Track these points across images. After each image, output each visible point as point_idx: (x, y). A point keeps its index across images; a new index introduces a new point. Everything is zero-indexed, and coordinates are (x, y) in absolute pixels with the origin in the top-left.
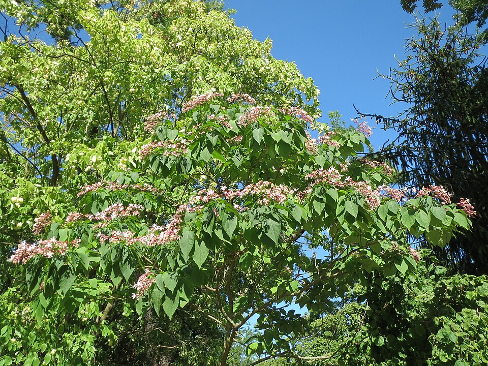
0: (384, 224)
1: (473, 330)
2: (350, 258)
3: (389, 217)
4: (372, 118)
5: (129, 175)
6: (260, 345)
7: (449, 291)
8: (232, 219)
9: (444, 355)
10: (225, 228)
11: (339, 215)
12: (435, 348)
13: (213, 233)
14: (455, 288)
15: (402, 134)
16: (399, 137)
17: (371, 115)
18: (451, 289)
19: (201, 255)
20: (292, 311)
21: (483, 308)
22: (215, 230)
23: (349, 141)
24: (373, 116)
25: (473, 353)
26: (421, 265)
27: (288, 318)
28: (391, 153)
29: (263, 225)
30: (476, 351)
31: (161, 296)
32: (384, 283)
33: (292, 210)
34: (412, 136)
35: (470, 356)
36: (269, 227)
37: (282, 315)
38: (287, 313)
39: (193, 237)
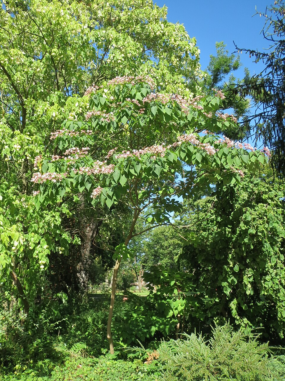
0: (220, 159)
1: (261, 214)
2: (203, 175)
3: (223, 156)
4: (246, 53)
5: (76, 123)
6: (153, 218)
7: (255, 194)
8: (138, 164)
9: (244, 226)
10: (135, 169)
11: (193, 160)
12: (242, 222)
13: (129, 171)
14: (259, 193)
15: (269, 66)
16: (266, 69)
17: (246, 50)
18: (257, 193)
19: (123, 181)
20: (174, 200)
21: (270, 204)
22: (130, 170)
23: (210, 103)
24: (248, 51)
25: (259, 226)
26: (247, 177)
27: (171, 203)
28: (256, 85)
29: (153, 167)
30: (261, 224)
31: (105, 198)
32: (225, 187)
33: (168, 156)
34: (277, 68)
35: (257, 227)
36: (156, 168)
37: (167, 201)
38: (171, 200)
39: (120, 173)
